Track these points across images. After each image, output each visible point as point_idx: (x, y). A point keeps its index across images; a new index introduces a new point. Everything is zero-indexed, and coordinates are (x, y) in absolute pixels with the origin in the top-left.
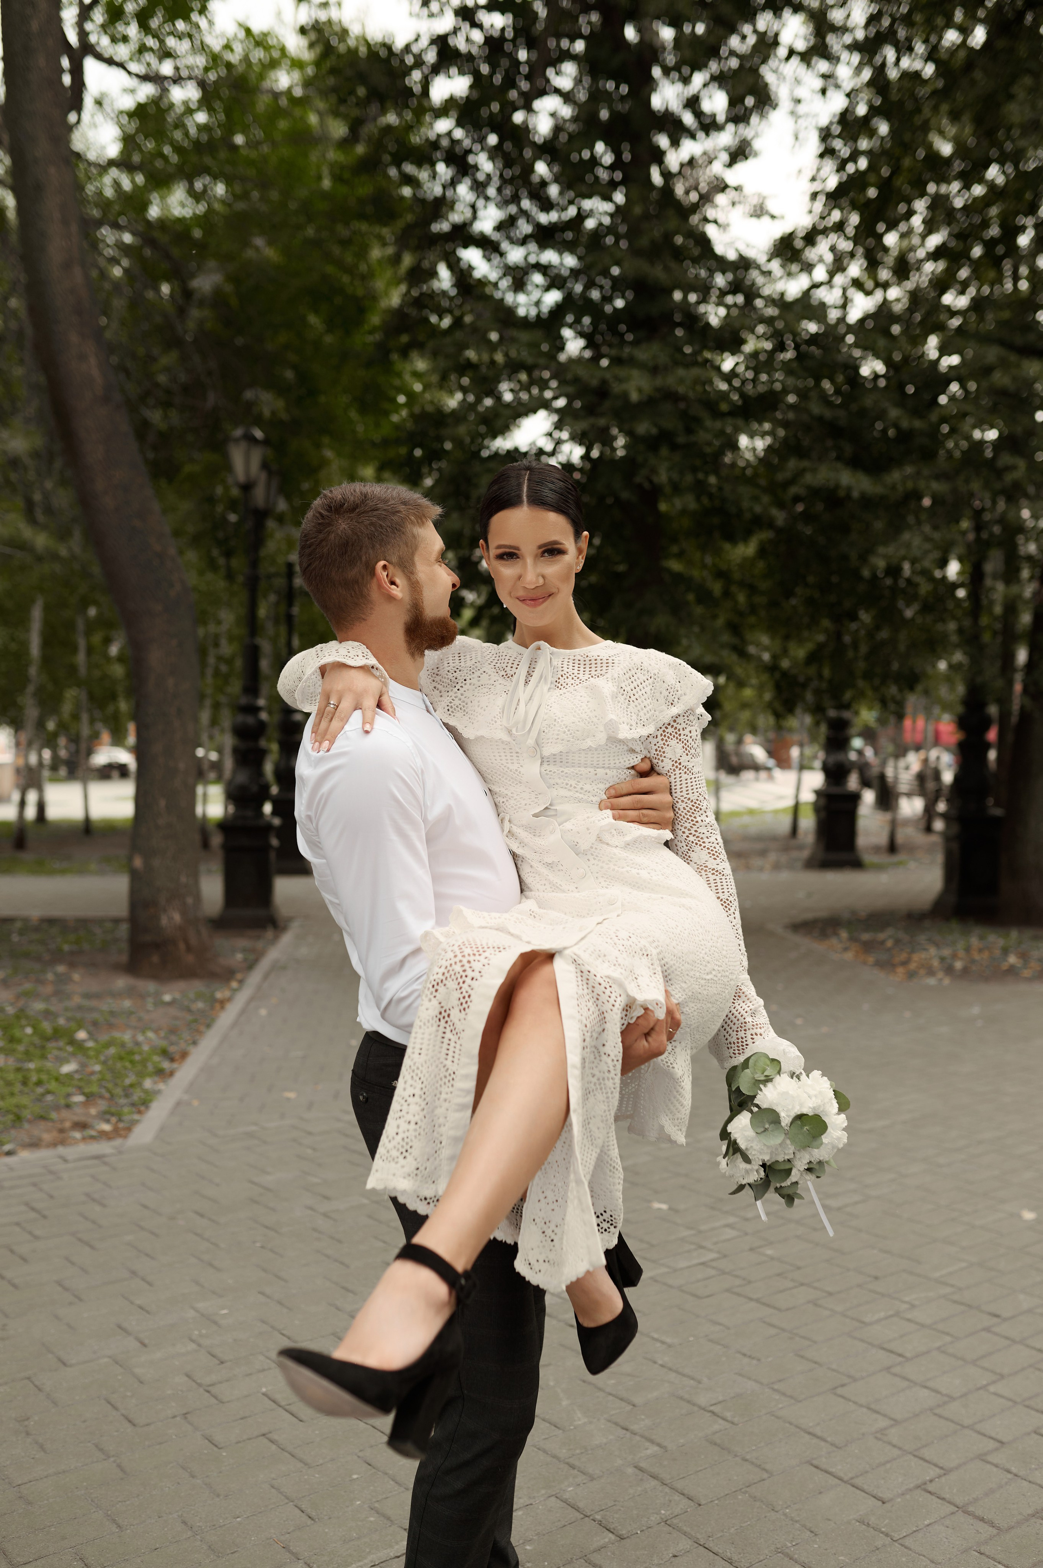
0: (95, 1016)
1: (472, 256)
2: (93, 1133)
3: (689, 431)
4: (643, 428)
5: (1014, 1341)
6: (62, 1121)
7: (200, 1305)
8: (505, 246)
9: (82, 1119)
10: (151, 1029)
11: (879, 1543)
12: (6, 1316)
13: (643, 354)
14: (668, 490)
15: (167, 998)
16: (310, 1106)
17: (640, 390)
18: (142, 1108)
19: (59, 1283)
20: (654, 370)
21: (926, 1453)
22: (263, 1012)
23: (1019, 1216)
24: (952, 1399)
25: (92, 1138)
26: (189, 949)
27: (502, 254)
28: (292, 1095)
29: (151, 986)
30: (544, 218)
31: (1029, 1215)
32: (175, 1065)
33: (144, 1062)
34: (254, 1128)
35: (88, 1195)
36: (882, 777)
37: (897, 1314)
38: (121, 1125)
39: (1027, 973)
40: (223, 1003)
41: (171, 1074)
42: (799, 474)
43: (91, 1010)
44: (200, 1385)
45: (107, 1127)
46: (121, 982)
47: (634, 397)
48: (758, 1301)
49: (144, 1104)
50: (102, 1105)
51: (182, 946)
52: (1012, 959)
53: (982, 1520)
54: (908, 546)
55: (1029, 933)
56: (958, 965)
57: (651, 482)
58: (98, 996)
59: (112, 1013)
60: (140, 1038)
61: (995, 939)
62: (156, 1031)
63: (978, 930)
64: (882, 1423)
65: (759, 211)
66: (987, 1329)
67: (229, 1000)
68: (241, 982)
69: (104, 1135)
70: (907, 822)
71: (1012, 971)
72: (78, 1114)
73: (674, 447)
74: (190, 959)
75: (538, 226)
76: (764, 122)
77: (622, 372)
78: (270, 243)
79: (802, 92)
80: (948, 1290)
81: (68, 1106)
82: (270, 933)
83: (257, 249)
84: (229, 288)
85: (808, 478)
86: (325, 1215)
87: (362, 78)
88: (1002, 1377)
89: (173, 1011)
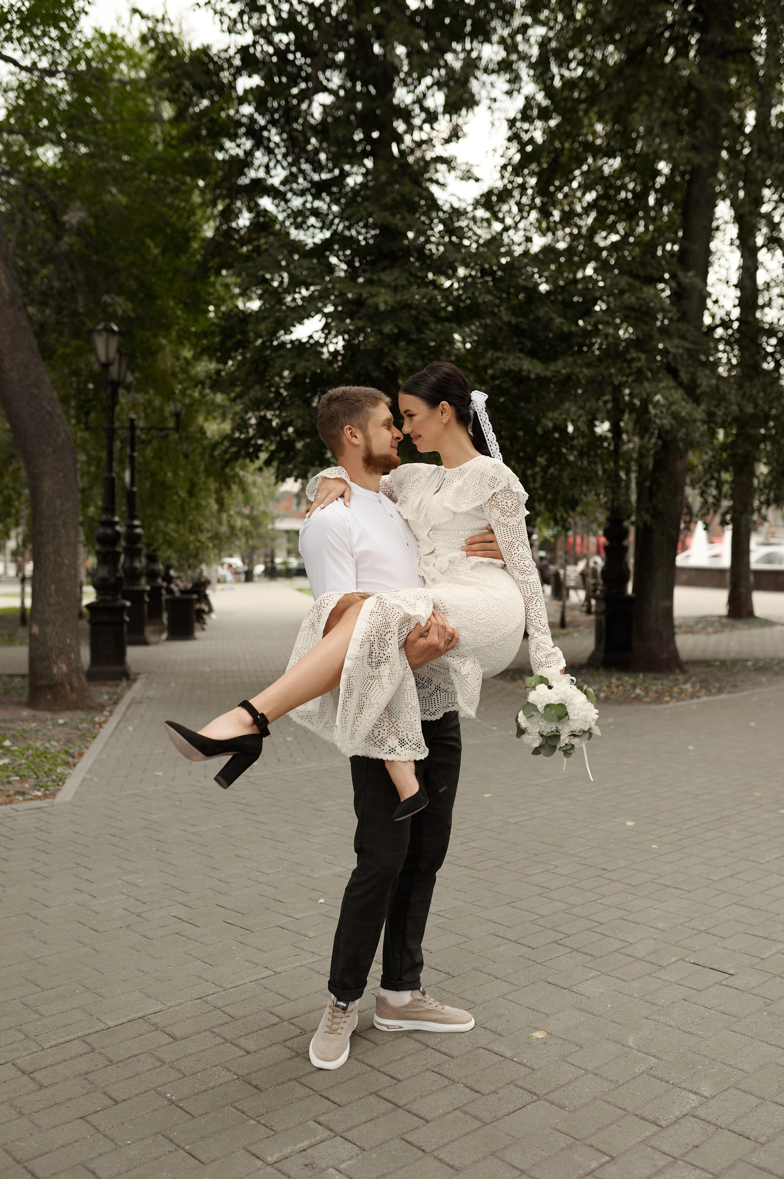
0: (12, 732)
1: (266, 203)
2: (29, 797)
3: (420, 331)
4: (388, 328)
5: (614, 881)
6: (8, 791)
7: (124, 878)
8: (289, 195)
9: (21, 790)
10: (54, 740)
11: (530, 964)
12: (3, 886)
13: (388, 277)
14: (405, 370)
15: (61, 721)
16: (173, 779)
17: (386, 302)
18: (60, 783)
19: (32, 870)
20: (396, 289)
21: (559, 929)
22: (131, 728)
23: (625, 824)
24: (575, 906)
25: (29, 799)
26: (72, 689)
27: (287, 201)
28: (160, 774)
29: (48, 715)
30: (316, 177)
31: (630, 824)
32: (76, 760)
33: (55, 758)
34: (138, 791)
35: (37, 828)
36: (557, 575)
37: (547, 870)
38: (47, 792)
39: (647, 700)
40: (100, 725)
41: (75, 765)
42: (494, 362)
43: (9, 729)
44: (134, 913)
45: (39, 794)
46: (25, 713)
47: (382, 307)
48: (465, 867)
49: (61, 780)
50: (32, 781)
51: (68, 687)
52: (638, 691)
53: (587, 954)
54: (568, 412)
55: (651, 675)
56: (602, 695)
57: (393, 365)
58: (12, 721)
59: (24, 731)
60: (47, 745)
61: (628, 679)
62: (58, 742)
63: (616, 675)
64: (535, 917)
65: (468, 176)
66: (599, 876)
67: (105, 722)
68: (111, 712)
69: (37, 798)
70: (573, 608)
71: (638, 698)
72: (18, 787)
73: (410, 342)
74: (74, 696)
75: (312, 182)
76: (470, 113)
77: (374, 290)
78: (121, 191)
79: (496, 93)
80: (578, 859)
81: (9, 783)
82: (124, 683)
83: (113, 195)
84: (91, 221)
85: (501, 364)
86: (193, 833)
87: (188, 75)
88: (605, 896)
89: (66, 729)
